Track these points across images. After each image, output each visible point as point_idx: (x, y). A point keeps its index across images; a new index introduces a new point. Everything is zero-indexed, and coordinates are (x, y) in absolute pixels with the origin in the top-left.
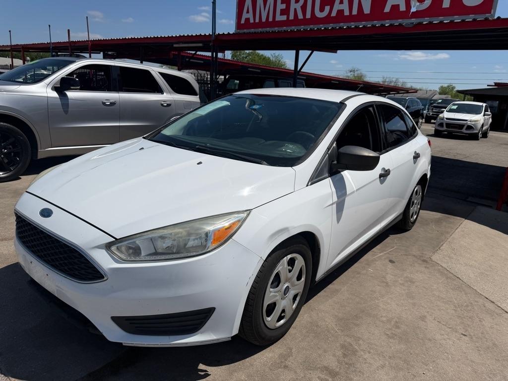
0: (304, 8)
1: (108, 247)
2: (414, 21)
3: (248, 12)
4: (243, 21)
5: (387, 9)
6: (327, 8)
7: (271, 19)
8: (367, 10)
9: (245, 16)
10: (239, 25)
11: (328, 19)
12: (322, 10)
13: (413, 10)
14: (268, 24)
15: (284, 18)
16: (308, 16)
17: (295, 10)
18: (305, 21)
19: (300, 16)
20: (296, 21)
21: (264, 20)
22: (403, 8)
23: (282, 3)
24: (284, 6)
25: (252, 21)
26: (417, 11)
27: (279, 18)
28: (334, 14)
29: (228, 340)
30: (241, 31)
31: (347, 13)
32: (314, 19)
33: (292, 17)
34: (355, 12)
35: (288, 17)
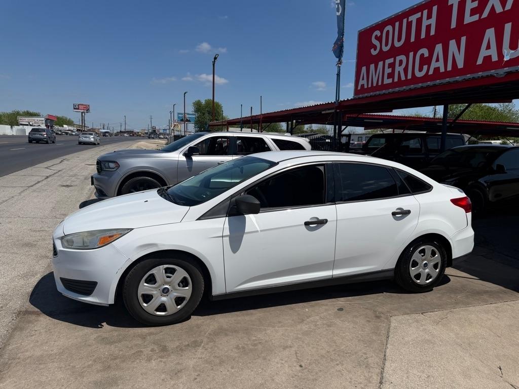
0: (406, 70)
1: (62, 238)
2: (507, 69)
3: (363, 79)
4: (359, 88)
5: (480, 61)
6: (425, 67)
7: (380, 83)
8: (460, 65)
9: (361, 82)
10: (356, 92)
11: (426, 77)
12: (421, 70)
13: (506, 58)
14: (378, 88)
15: (390, 81)
16: (409, 77)
17: (399, 72)
18: (407, 82)
19: (403, 78)
20: (400, 83)
21: (375, 85)
22: (495, 58)
23: (388, 68)
24: (390, 70)
25: (366, 87)
26: (510, 59)
27: (387, 81)
28: (431, 72)
29: (106, 305)
30: (357, 97)
31: (442, 70)
32: (415, 79)
33: (396, 80)
34: (449, 68)
35: (393, 80)
